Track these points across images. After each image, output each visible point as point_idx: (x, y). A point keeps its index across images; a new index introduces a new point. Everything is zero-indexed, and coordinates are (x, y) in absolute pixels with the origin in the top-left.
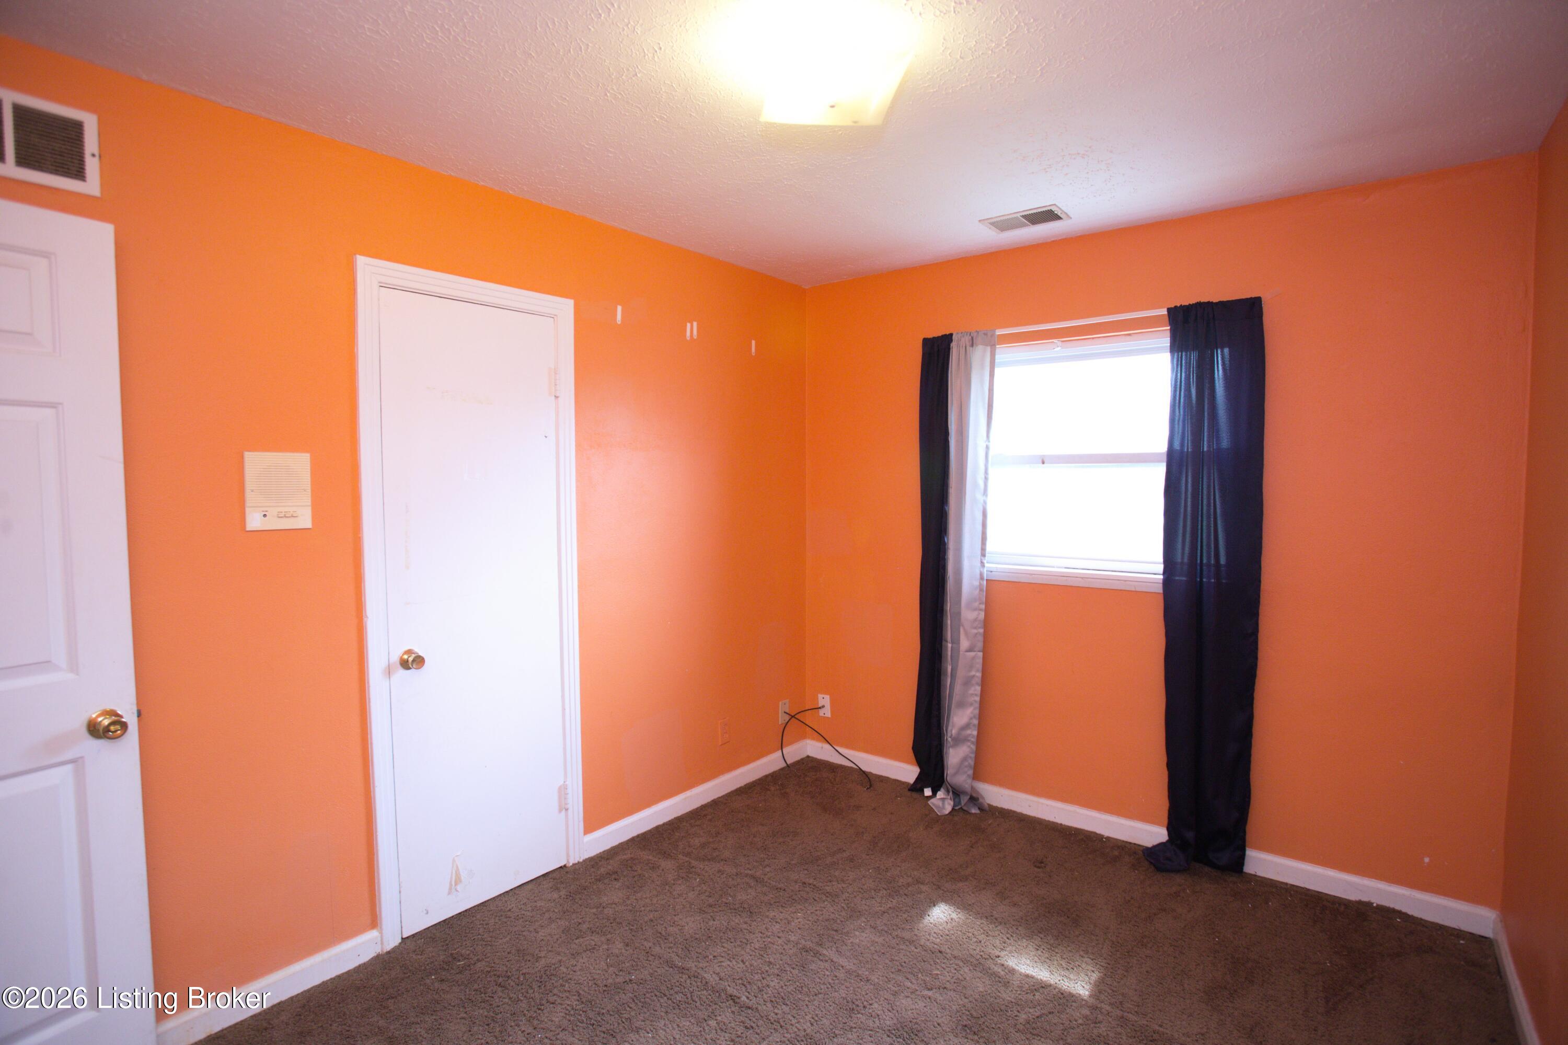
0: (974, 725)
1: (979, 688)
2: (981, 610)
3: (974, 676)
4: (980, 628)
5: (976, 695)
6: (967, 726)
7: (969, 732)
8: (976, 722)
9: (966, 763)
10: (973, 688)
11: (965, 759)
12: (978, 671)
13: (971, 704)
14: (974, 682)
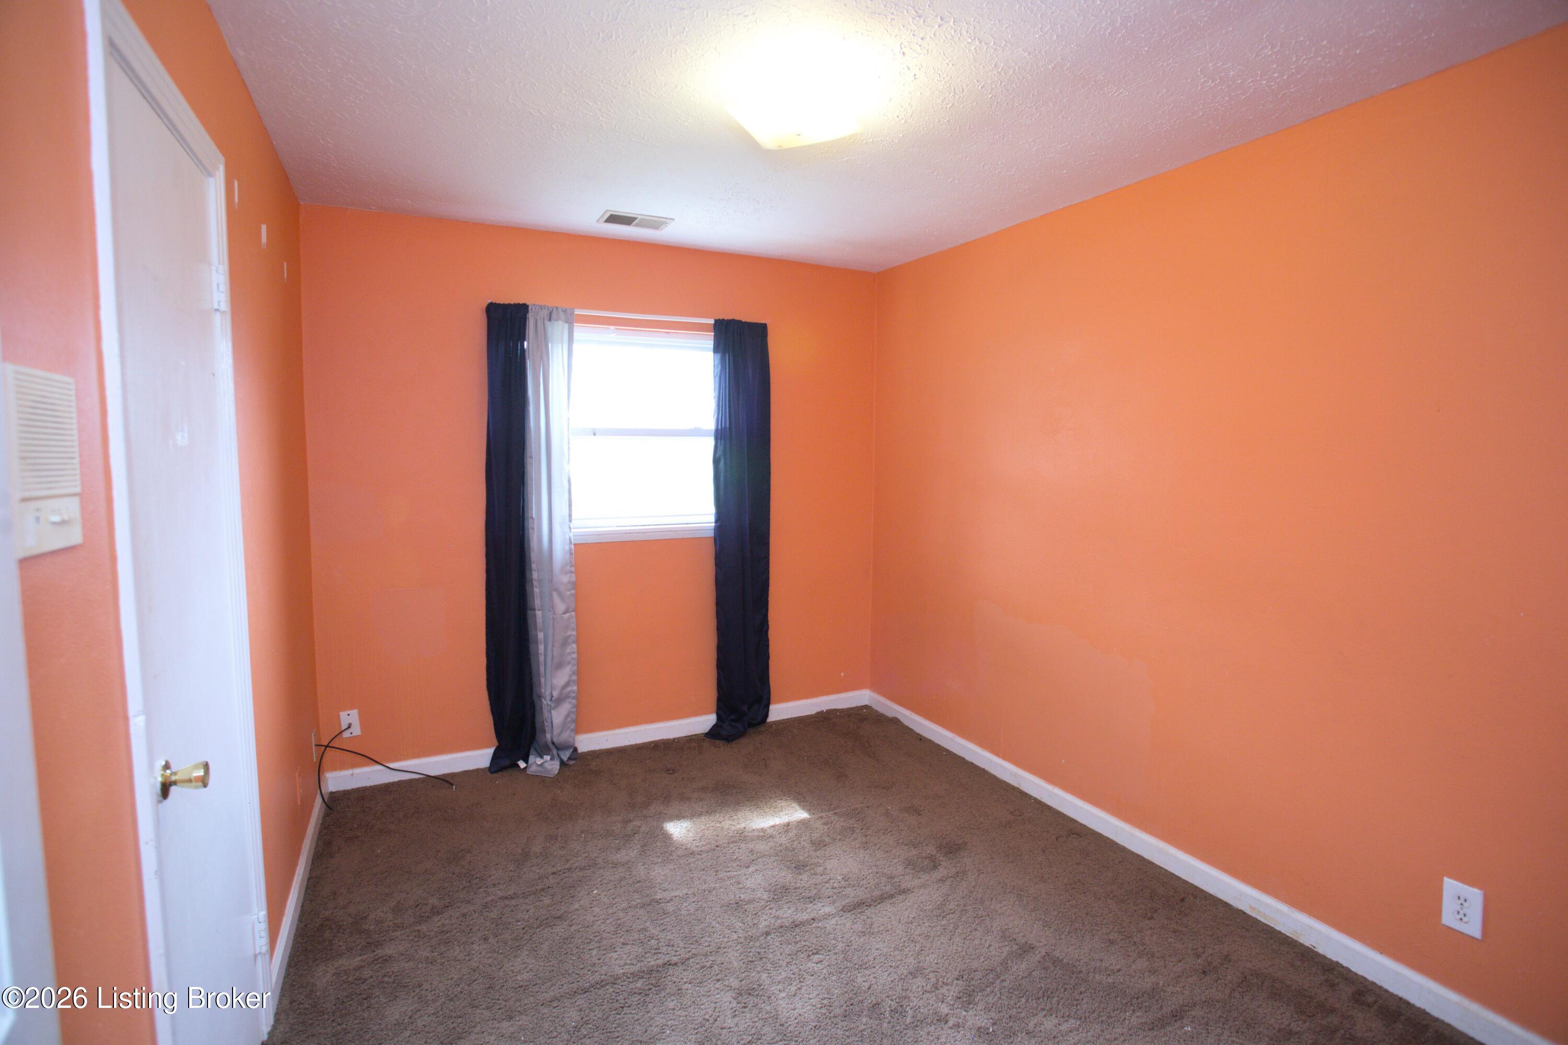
0: (574, 681)
1: (575, 646)
2: (572, 572)
3: (570, 635)
4: (572, 589)
5: (573, 653)
6: (567, 684)
7: (569, 689)
8: (575, 677)
9: (569, 719)
10: (570, 647)
11: (568, 716)
12: (573, 629)
13: (569, 663)
14: (570, 641)
